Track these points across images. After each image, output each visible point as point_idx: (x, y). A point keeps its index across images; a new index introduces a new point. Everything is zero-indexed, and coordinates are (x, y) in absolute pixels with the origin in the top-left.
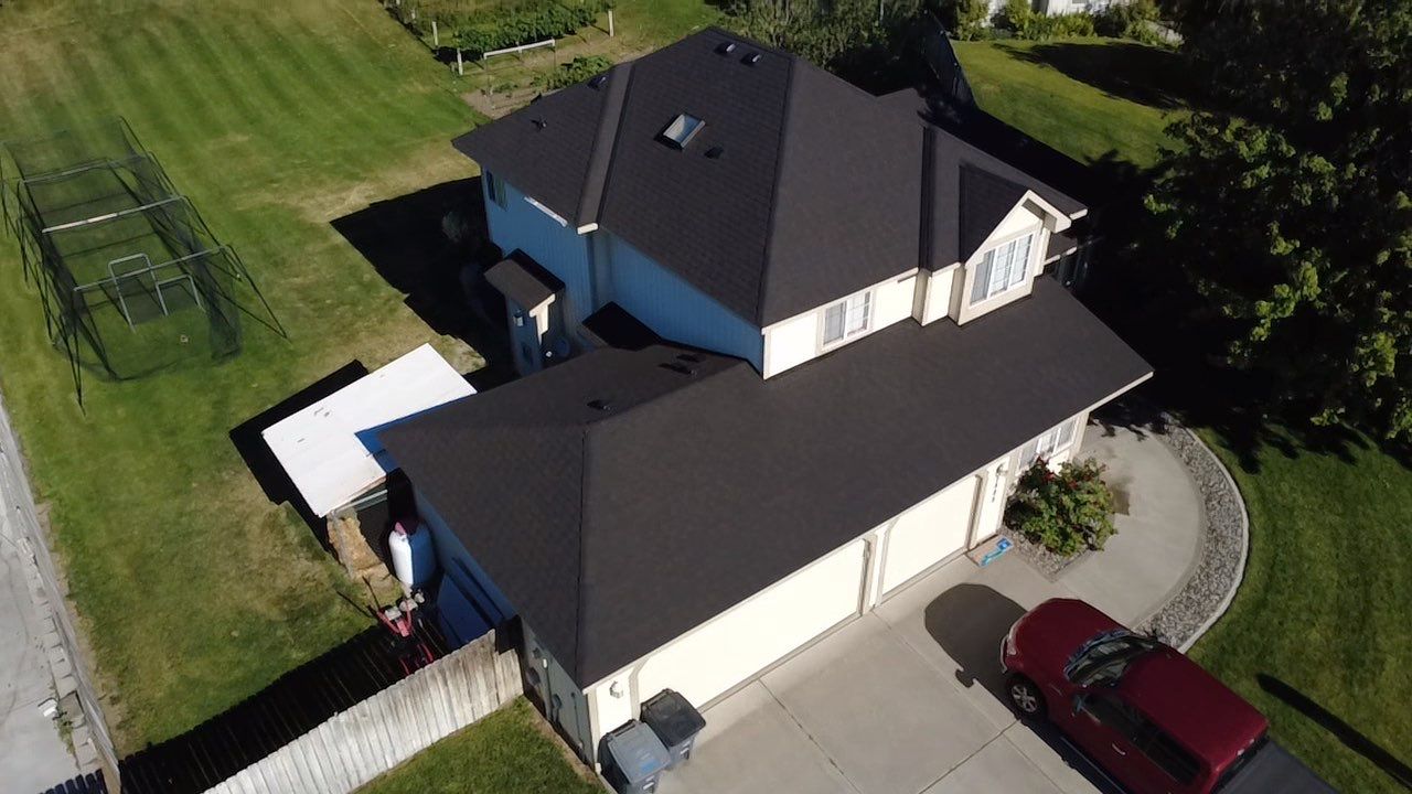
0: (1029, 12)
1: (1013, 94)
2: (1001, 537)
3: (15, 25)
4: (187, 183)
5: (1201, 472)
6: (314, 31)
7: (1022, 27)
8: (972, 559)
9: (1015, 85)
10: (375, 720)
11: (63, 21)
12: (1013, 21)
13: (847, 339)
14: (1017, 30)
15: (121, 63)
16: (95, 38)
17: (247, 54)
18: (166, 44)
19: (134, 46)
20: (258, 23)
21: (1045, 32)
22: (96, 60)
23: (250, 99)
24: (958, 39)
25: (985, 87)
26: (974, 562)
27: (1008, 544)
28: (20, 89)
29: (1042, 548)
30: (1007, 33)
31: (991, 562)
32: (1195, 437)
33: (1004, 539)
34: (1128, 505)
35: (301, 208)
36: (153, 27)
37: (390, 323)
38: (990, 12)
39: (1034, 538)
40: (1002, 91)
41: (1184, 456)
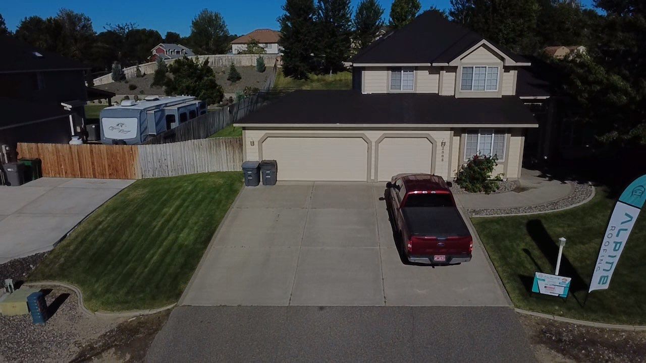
13: (402, 91)
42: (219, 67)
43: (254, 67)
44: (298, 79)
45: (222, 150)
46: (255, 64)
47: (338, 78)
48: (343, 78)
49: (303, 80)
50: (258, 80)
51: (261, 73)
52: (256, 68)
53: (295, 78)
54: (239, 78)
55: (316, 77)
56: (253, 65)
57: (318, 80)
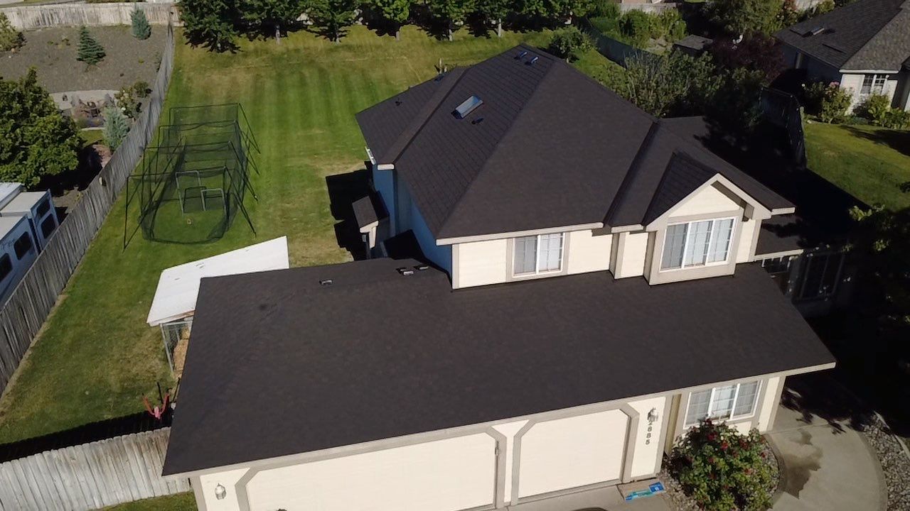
0: (888, 107)
1: (848, 159)
2: (654, 481)
3: (239, 64)
4: (272, 149)
5: (896, 480)
6: (392, 82)
7: (878, 117)
8: (620, 491)
9: (852, 153)
10: (82, 466)
11: (263, 64)
12: (870, 111)
13: (538, 274)
14: (874, 119)
15: (280, 88)
16: (274, 74)
17: (349, 90)
18: (308, 80)
19: (291, 80)
20: (363, 75)
21: (899, 122)
22: (269, 84)
23: (337, 113)
24: (821, 121)
25: (827, 153)
26: (622, 495)
27: (661, 488)
28: (224, 94)
29: (693, 502)
30: (864, 120)
31: (637, 500)
32: (904, 446)
33: (659, 483)
34: (802, 489)
35: (321, 169)
36: (306, 72)
37: (319, 237)
38: (852, 104)
39: (689, 490)
40: (840, 157)
41: (884, 461)
42: (55, 29)
43: (127, 26)
44: (219, 51)
45: (132, 460)
46: (128, 21)
47: (291, 46)
48: (301, 46)
49: (228, 53)
50: (141, 58)
51: (144, 41)
52: (131, 29)
53: (211, 50)
54: (101, 56)
55: (251, 46)
56: (125, 23)
57: (256, 51)
